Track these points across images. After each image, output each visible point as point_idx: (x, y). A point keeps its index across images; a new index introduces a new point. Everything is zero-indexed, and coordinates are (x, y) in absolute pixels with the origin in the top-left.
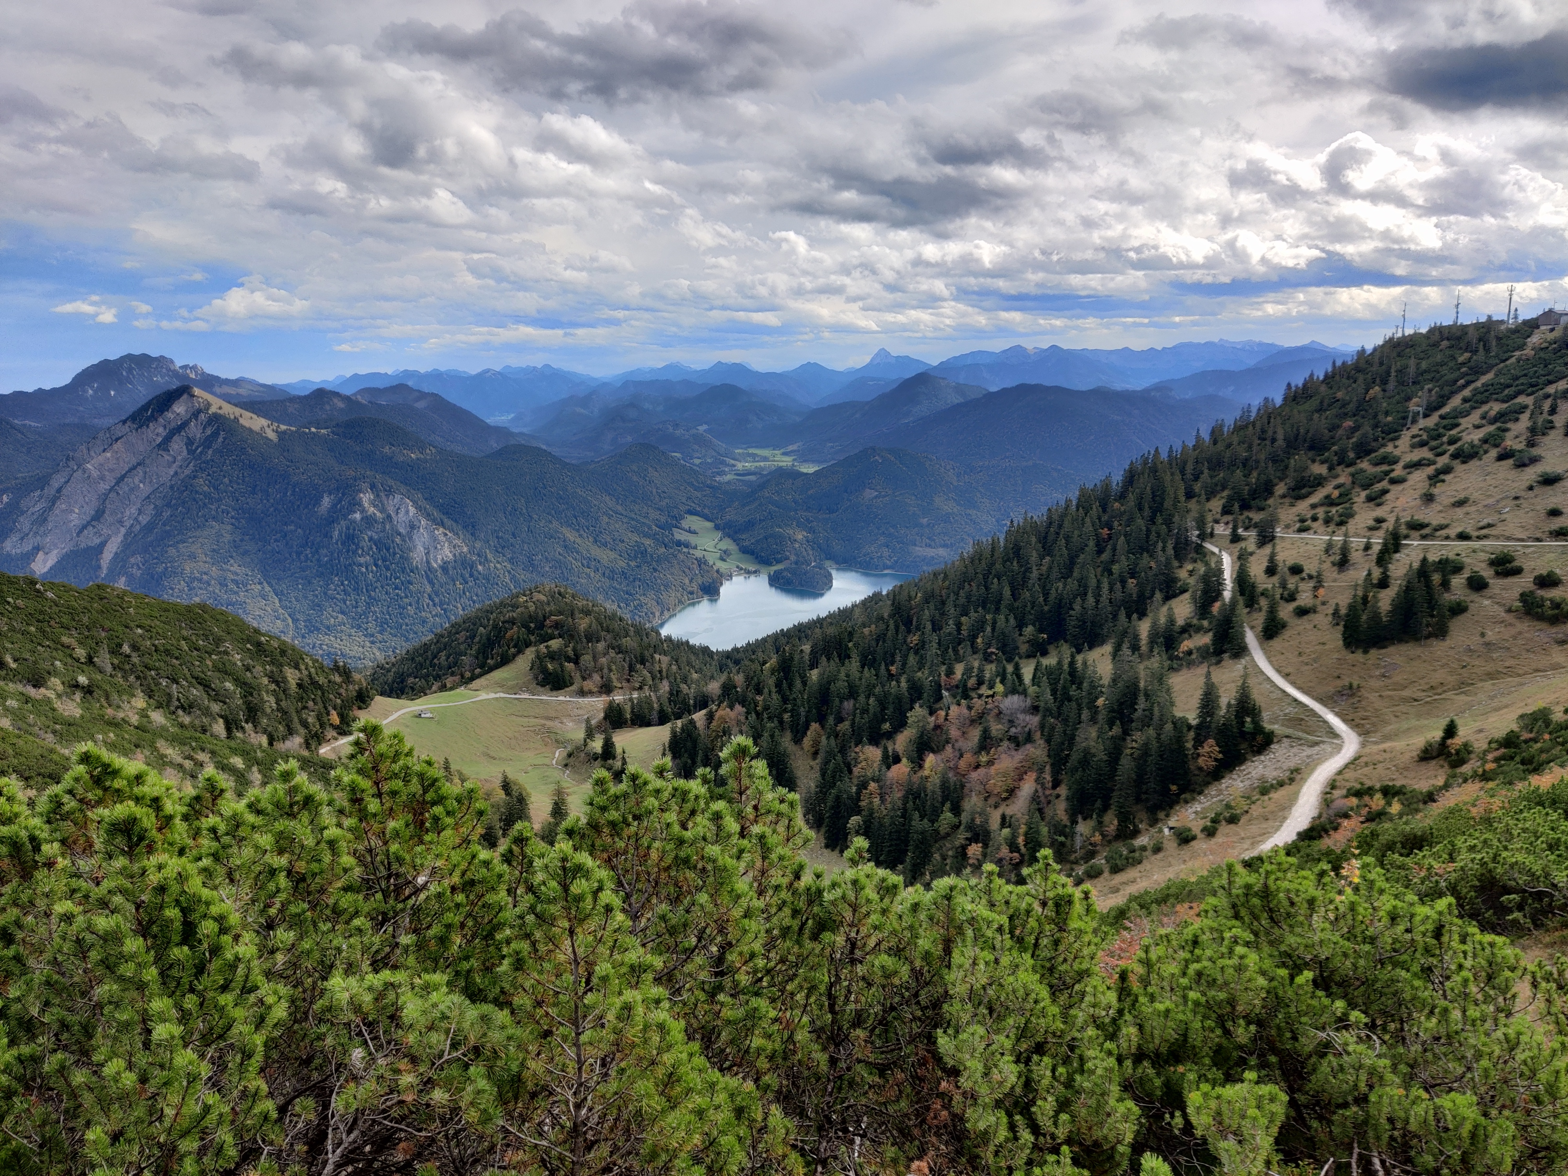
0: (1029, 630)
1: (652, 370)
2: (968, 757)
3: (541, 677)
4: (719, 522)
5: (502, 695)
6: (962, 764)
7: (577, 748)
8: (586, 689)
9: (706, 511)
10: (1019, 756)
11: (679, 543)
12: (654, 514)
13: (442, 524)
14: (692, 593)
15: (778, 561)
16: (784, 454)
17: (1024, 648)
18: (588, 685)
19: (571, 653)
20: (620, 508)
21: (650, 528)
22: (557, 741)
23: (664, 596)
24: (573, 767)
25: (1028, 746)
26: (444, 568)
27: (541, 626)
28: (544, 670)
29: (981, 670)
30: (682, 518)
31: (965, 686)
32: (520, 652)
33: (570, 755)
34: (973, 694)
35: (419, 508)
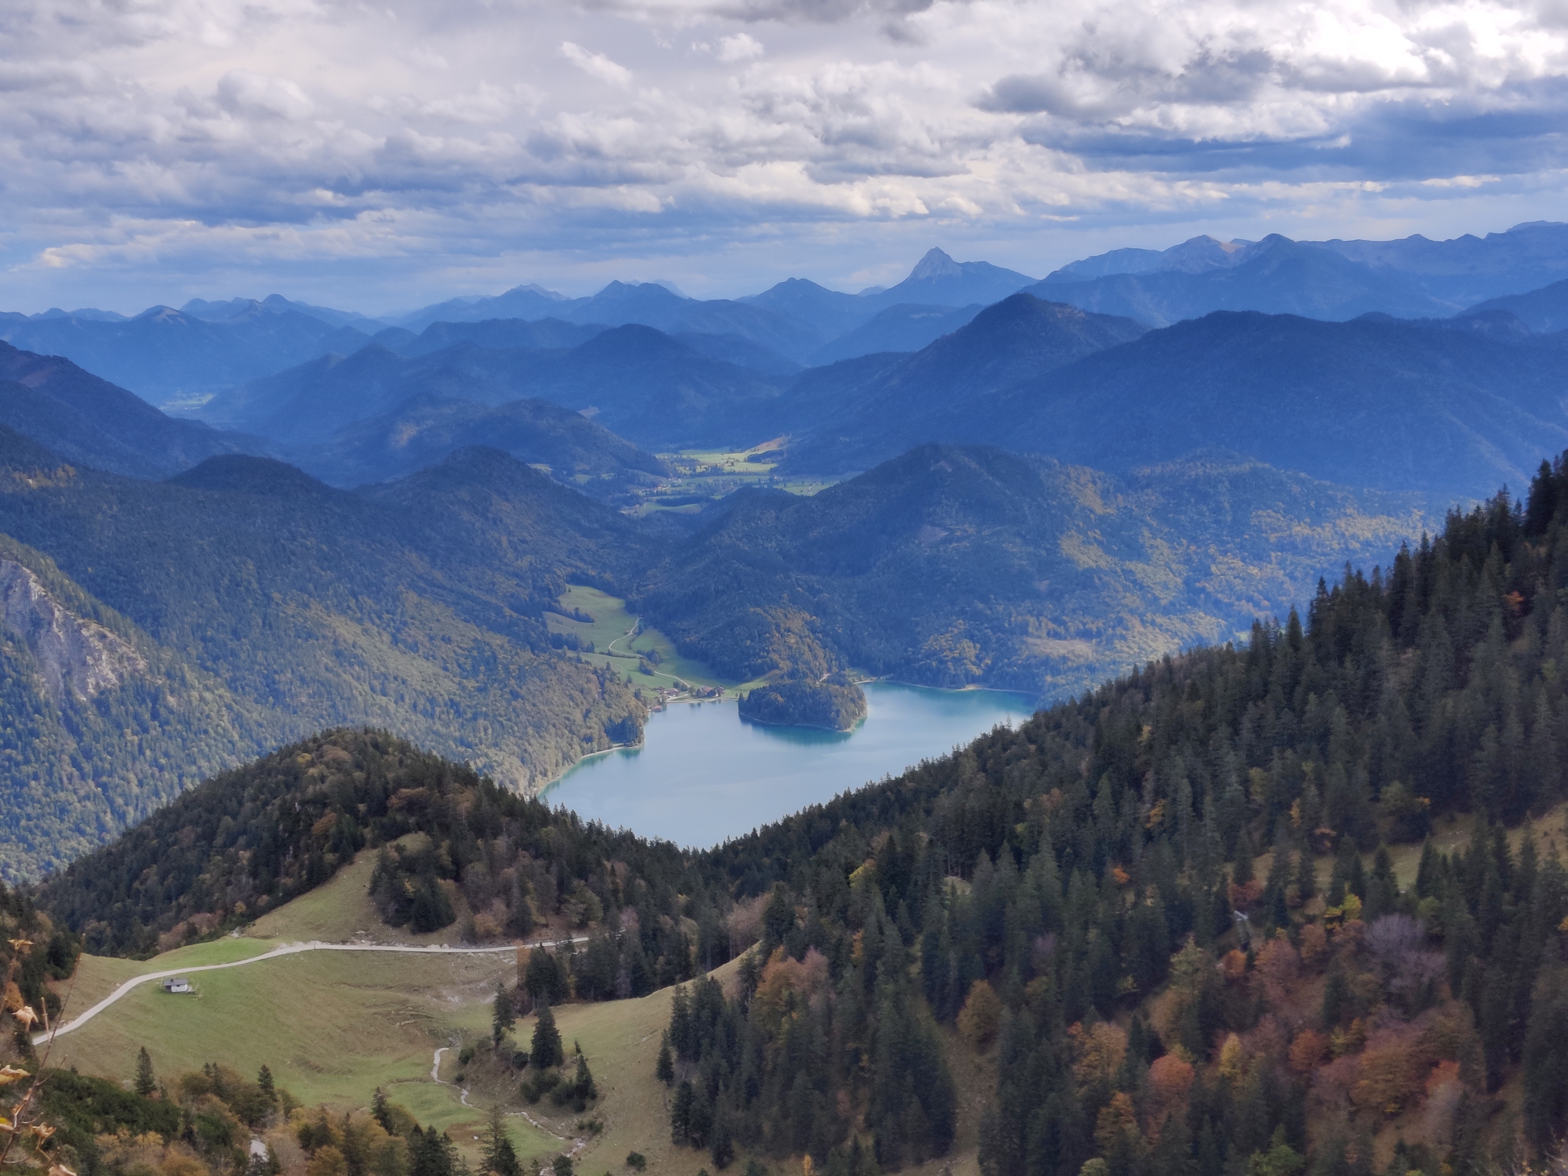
0: (1393, 790)
1: (484, 302)
2: (1306, 1040)
3: (392, 907)
4: (634, 597)
5: (319, 945)
6: (1298, 1050)
7: (482, 1044)
8: (480, 929)
9: (608, 576)
10: (1414, 1032)
11: (558, 642)
12: (506, 585)
13: (97, 617)
14: (588, 739)
15: (757, 672)
16: (753, 459)
17: (1384, 826)
18: (486, 920)
19: (446, 860)
20: (438, 575)
21: (499, 612)
22: (433, 1033)
23: (534, 747)
24: (475, 1082)
25: (1432, 1012)
26: (101, 704)
27: (381, 809)
28: (398, 895)
29: (1307, 871)
30: (561, 591)
31: (1281, 900)
32: (346, 859)
33: (465, 1059)
34: (1297, 918)
35: (49, 585)
